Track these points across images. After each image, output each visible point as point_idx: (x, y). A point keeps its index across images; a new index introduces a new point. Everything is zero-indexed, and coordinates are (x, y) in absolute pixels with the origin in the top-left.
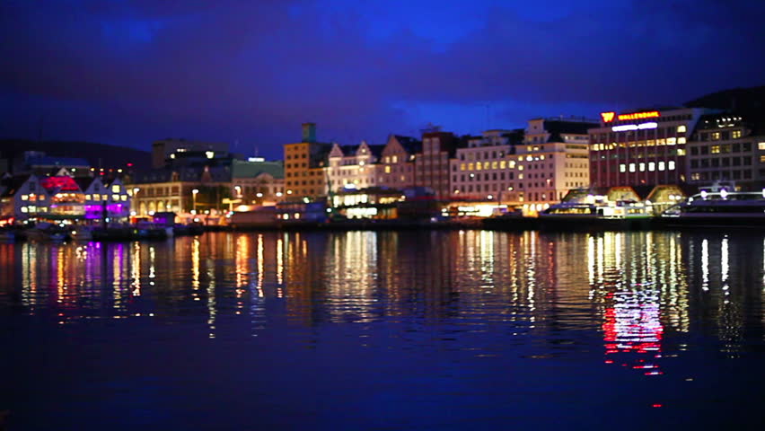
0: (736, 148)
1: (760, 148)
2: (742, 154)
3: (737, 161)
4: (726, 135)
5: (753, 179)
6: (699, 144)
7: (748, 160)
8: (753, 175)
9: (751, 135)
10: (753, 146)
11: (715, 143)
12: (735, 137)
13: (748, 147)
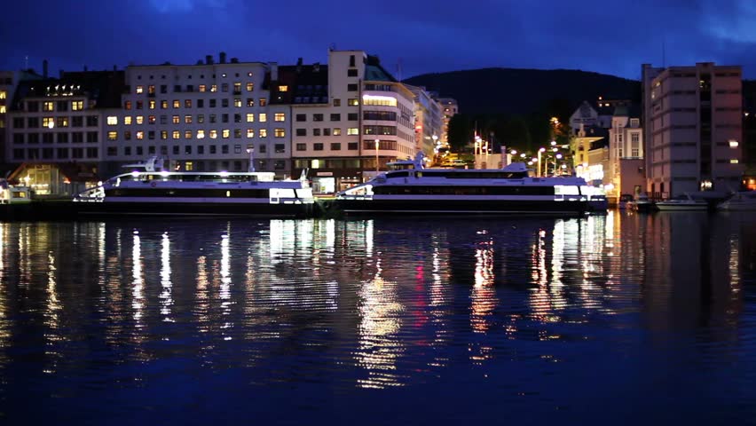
0: (77, 121)
1: (109, 123)
2: (85, 129)
3: (78, 137)
4: (63, 106)
5: (100, 158)
6: (27, 115)
7: (93, 137)
8: (100, 152)
9: (96, 107)
10: (100, 121)
11: (47, 115)
12: (75, 108)
13: (92, 121)
